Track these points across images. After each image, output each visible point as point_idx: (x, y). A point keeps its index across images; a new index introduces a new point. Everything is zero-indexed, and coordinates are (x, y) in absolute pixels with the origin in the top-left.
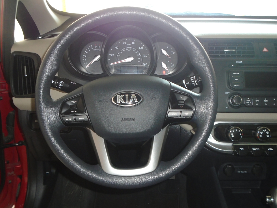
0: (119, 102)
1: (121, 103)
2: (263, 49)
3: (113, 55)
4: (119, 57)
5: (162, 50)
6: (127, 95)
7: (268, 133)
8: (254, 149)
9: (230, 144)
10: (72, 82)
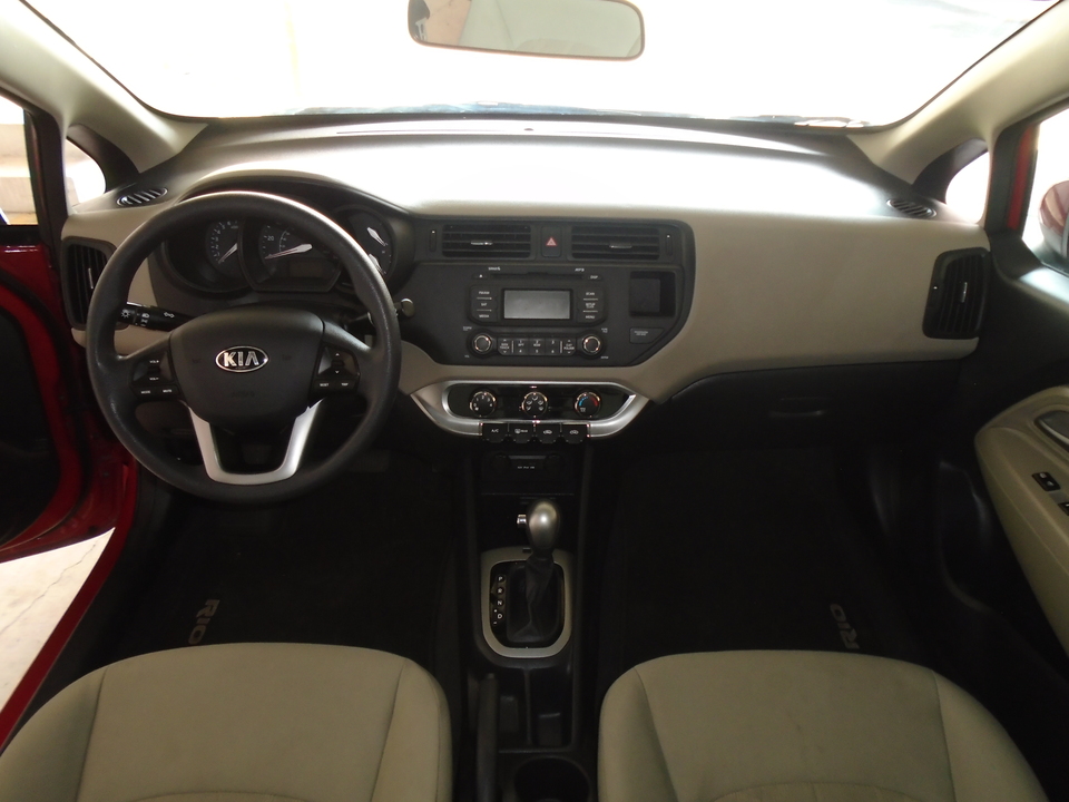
0: (227, 365)
1: (230, 366)
2: (547, 241)
3: (271, 238)
4: (283, 243)
5: (369, 229)
6: (241, 354)
7: (541, 403)
8: (518, 432)
9: (476, 423)
10: (166, 314)
